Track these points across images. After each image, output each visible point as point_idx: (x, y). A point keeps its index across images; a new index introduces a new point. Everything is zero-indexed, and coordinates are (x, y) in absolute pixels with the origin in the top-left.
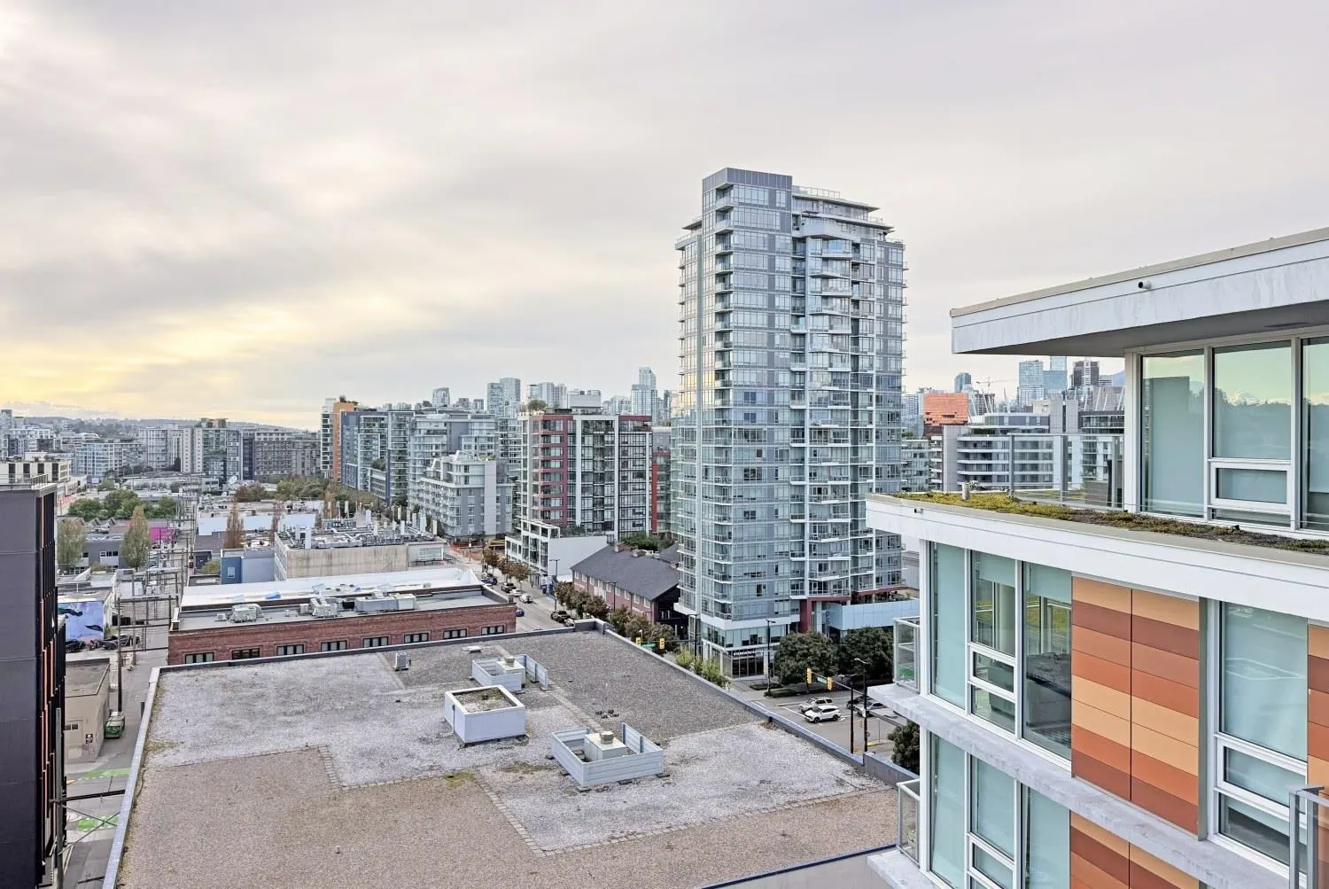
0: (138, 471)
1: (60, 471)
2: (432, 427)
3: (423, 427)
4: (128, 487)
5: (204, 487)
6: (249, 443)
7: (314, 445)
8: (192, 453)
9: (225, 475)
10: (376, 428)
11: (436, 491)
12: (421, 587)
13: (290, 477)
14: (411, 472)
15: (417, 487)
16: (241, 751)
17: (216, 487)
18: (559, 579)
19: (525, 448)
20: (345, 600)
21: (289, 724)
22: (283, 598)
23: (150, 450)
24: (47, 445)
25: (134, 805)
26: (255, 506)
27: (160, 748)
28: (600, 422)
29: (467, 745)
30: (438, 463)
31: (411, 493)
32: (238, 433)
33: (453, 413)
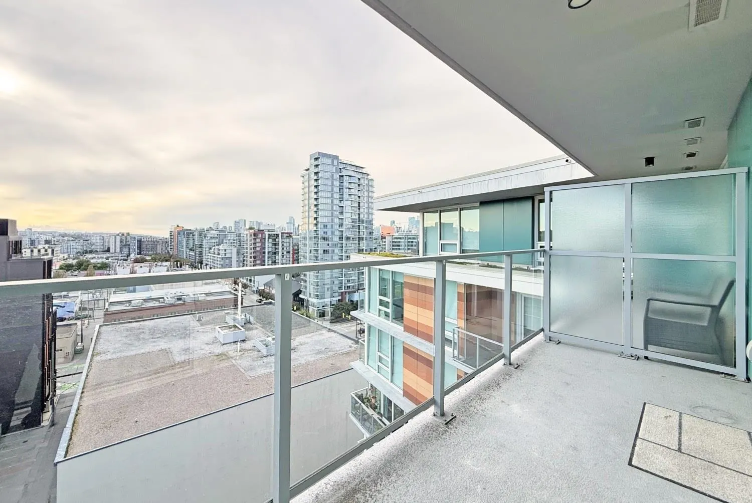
0: (91, 252)
1: (55, 252)
2: (212, 236)
3: (209, 236)
4: (87, 258)
5: (120, 258)
6: (140, 241)
7: (166, 242)
8: (115, 245)
9: (129, 253)
10: (191, 236)
11: (214, 258)
12: (208, 292)
13: (156, 254)
14: (204, 252)
15: (206, 257)
16: (134, 353)
17: (126, 258)
18: (259, 288)
19: (247, 243)
20: (178, 297)
21: (154, 342)
22: (153, 297)
23: (96, 244)
24: (49, 242)
25: (87, 376)
26: (142, 264)
27: (98, 354)
28: (274, 234)
29: (224, 344)
30: (214, 249)
31: (204, 260)
32: (135, 238)
33: (220, 231)
